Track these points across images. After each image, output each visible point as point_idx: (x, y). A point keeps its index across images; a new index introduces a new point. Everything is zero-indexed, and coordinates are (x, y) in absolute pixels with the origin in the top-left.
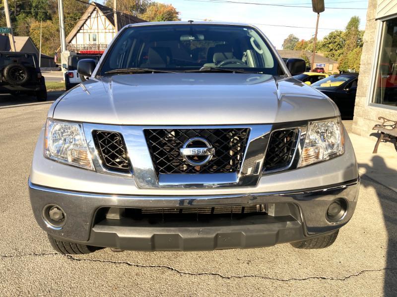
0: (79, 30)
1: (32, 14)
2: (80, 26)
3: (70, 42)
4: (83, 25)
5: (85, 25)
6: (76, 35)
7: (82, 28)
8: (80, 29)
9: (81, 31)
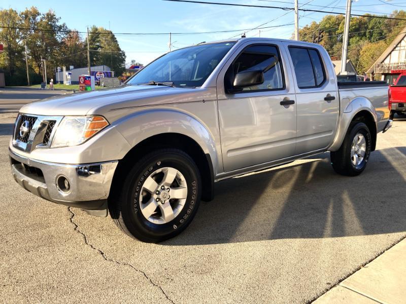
0: (395, 48)
1: (366, 36)
2: (396, 44)
3: (383, 61)
4: (400, 42)
5: (403, 42)
6: (390, 53)
7: (399, 45)
8: (396, 46)
9: (397, 49)
